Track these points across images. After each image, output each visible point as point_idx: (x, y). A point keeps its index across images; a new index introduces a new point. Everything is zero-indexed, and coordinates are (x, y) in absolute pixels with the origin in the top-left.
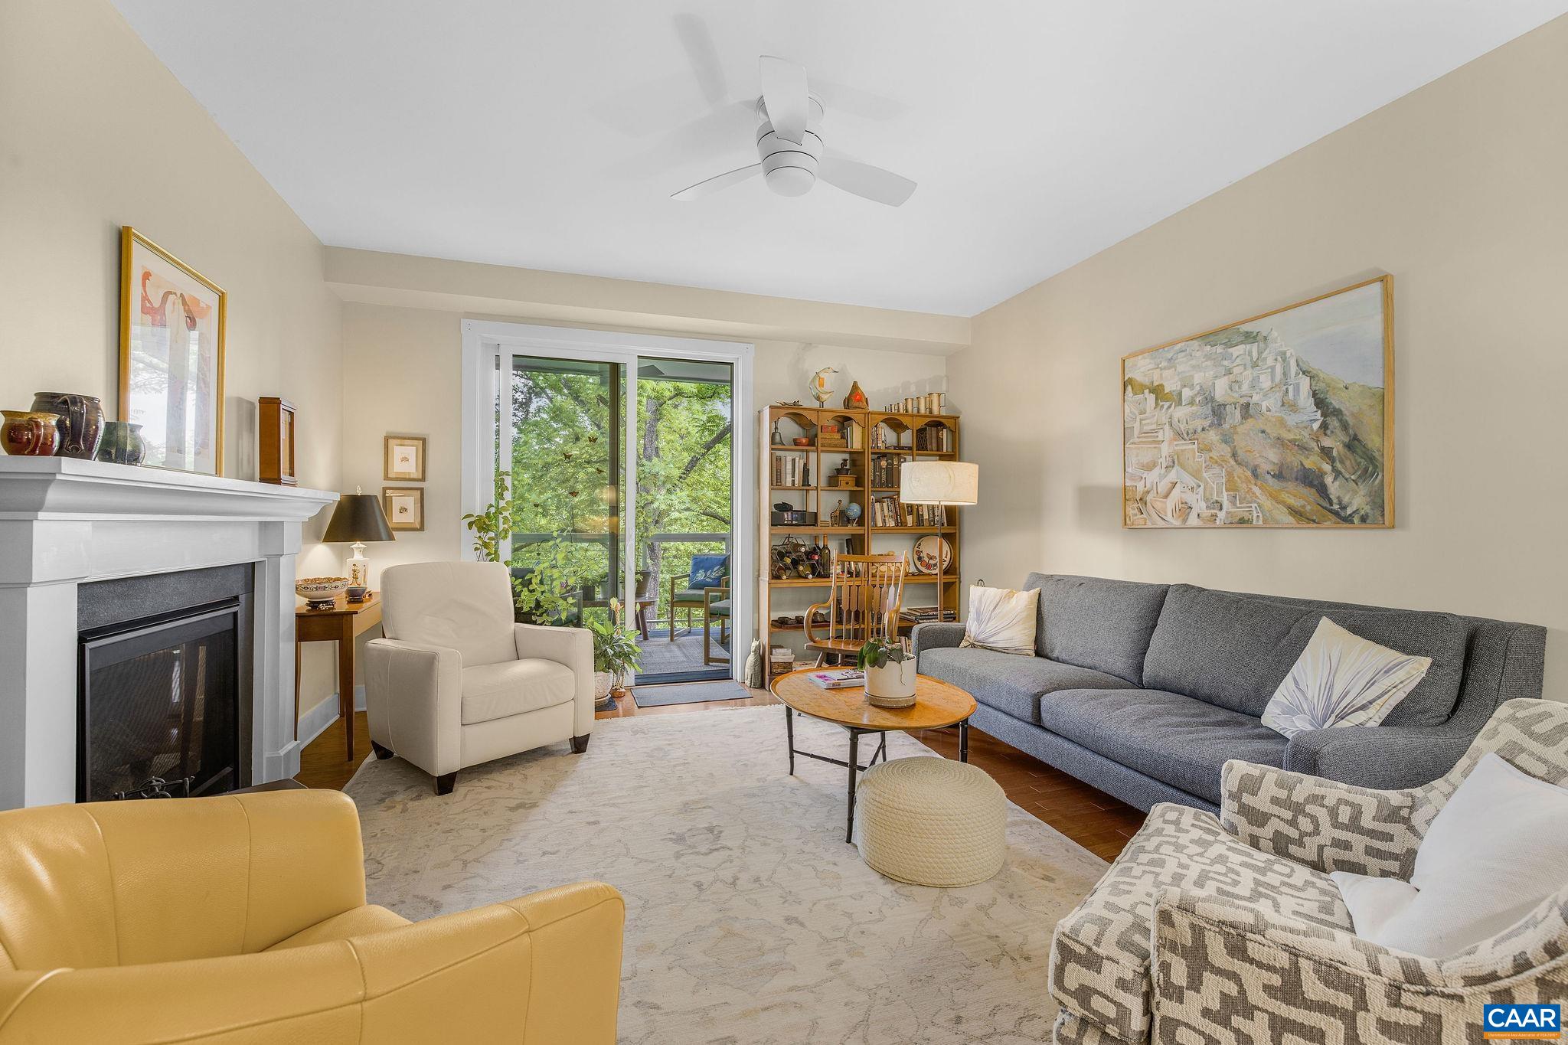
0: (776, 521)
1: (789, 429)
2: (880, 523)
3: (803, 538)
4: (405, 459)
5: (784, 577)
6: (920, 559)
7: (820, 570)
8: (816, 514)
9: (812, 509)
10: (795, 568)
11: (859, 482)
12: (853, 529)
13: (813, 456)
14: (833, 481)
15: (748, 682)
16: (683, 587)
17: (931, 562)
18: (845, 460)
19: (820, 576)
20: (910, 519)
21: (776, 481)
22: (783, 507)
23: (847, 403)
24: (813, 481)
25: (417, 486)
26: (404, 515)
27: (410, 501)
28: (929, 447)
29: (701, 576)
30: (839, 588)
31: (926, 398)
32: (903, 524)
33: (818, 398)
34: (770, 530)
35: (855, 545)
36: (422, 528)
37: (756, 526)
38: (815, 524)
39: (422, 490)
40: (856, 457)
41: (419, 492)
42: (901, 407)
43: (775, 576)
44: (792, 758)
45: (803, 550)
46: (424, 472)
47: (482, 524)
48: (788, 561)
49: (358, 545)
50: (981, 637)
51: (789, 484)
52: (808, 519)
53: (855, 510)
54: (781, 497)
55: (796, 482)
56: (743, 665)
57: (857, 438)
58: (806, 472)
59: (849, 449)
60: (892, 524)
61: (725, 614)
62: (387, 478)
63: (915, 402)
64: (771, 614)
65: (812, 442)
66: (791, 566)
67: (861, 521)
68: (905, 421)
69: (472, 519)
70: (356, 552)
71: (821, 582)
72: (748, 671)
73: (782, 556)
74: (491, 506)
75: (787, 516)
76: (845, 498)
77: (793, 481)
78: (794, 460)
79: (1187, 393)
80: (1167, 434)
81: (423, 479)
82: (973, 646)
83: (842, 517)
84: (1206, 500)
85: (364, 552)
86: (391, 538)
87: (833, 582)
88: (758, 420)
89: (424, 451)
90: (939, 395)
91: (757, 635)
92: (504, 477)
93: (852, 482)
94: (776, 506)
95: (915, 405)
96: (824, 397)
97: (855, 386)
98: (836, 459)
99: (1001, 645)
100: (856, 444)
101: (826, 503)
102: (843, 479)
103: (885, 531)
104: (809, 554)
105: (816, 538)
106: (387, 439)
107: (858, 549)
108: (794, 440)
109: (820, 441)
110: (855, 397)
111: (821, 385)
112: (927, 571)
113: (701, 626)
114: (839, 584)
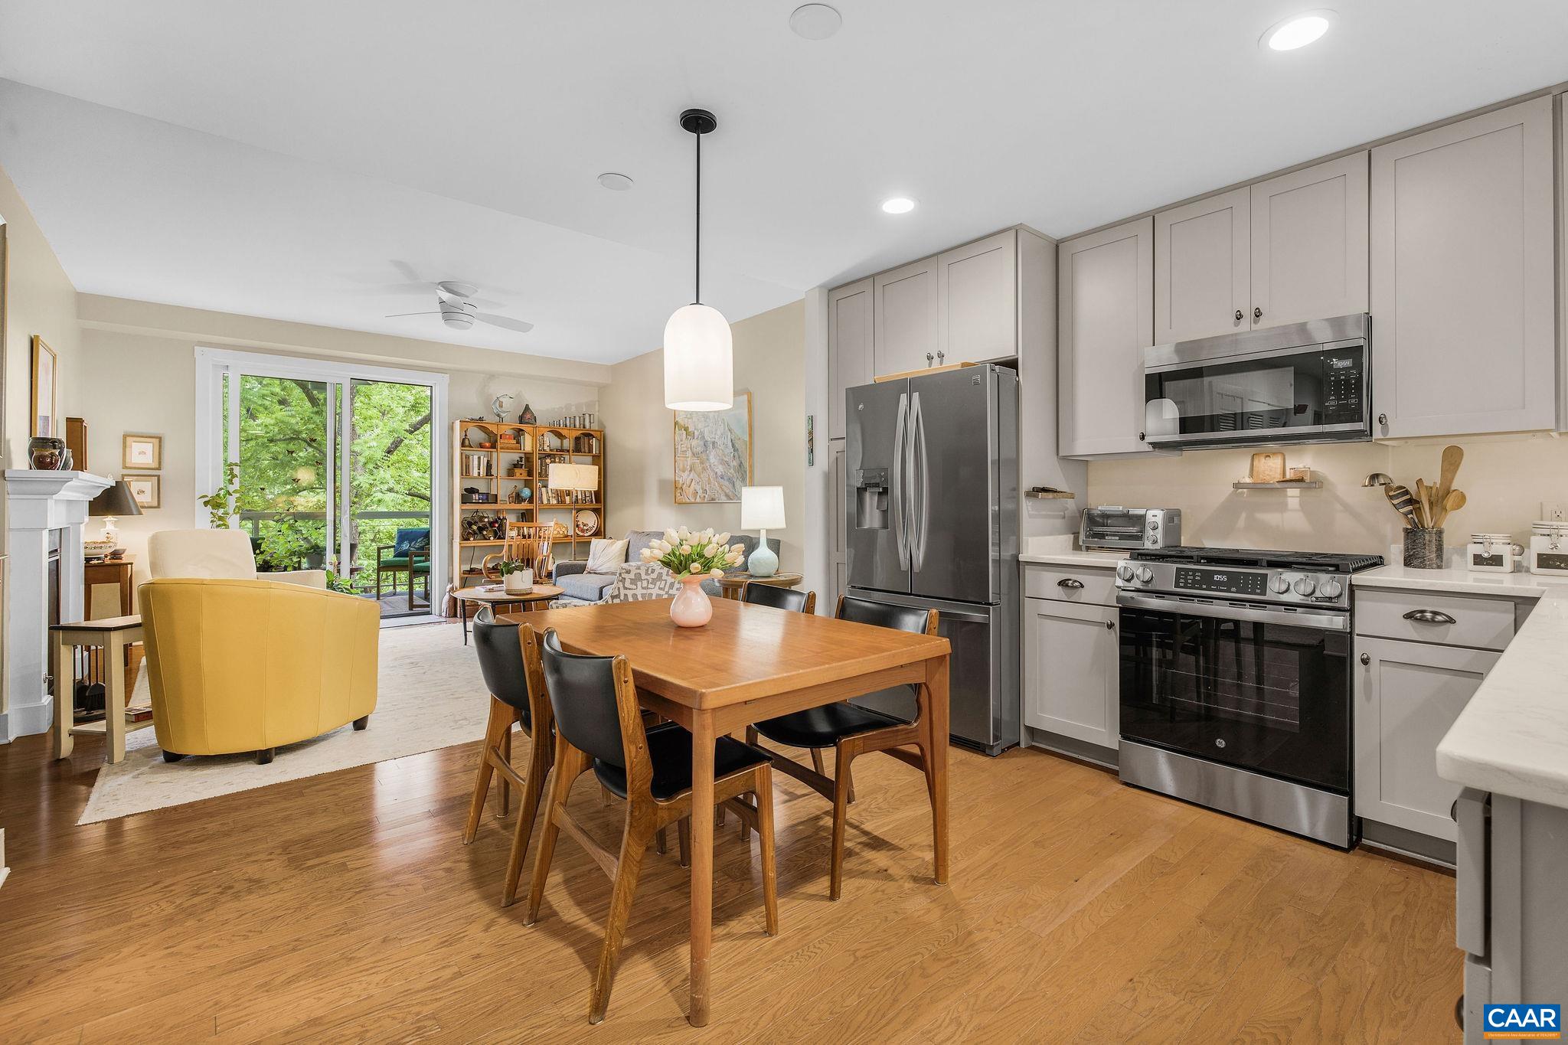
0: (465, 500)
1: (476, 435)
2: (545, 502)
3: (488, 511)
4: (142, 454)
5: (472, 539)
6: (577, 526)
7: (500, 534)
8: (496, 495)
9: (494, 492)
10: (481, 533)
11: (530, 473)
12: (525, 506)
13: (495, 455)
14: (510, 473)
15: (444, 614)
16: (388, 555)
17: (585, 528)
18: (521, 458)
19: (500, 538)
20: (568, 499)
21: (466, 471)
22: (471, 491)
23: (521, 420)
24: (494, 472)
25: (154, 474)
26: (142, 495)
27: (148, 486)
28: (583, 450)
29: (405, 546)
30: (510, 546)
31: (580, 417)
32: (563, 502)
33: (498, 415)
34: (461, 506)
35: (527, 516)
36: (158, 506)
37: (450, 503)
38: (496, 502)
39: (159, 476)
40: (528, 457)
41: (156, 478)
42: (561, 423)
43: (465, 538)
44: (466, 635)
45: (486, 520)
46: (160, 463)
47: (214, 503)
48: (475, 527)
49: (110, 518)
50: (594, 568)
51: (476, 474)
52: (491, 498)
53: (526, 492)
54: (469, 485)
55: (481, 473)
56: (439, 602)
57: (528, 444)
58: (489, 466)
59: (522, 451)
60: (555, 502)
61: (426, 572)
62: (125, 467)
63: (572, 420)
64: (462, 567)
65: (494, 446)
66: (478, 532)
67: (531, 500)
68: (564, 432)
69: (206, 499)
70: (107, 523)
71: (499, 542)
72: (444, 606)
73: (470, 524)
74: (221, 489)
75: (475, 497)
76: (520, 485)
77: (479, 473)
78: (479, 458)
79: (696, 433)
80: (689, 454)
81: (159, 469)
82: (590, 573)
83: (518, 498)
84: (702, 489)
85: (115, 523)
86: (140, 513)
87: (506, 543)
88: (451, 428)
89: (160, 446)
90: (590, 415)
91: (451, 580)
92: (234, 467)
93: (525, 474)
94: (466, 490)
95: (572, 421)
96: (503, 415)
97: (527, 408)
98: (515, 457)
99: (604, 571)
100: (528, 447)
101: (503, 487)
102: (517, 471)
103: (550, 508)
104: (492, 524)
105: (498, 511)
106: (125, 437)
107: (530, 519)
108: (480, 444)
109: (499, 445)
110: (526, 416)
111: (501, 406)
112: (581, 534)
113: (405, 589)
114: (510, 543)
